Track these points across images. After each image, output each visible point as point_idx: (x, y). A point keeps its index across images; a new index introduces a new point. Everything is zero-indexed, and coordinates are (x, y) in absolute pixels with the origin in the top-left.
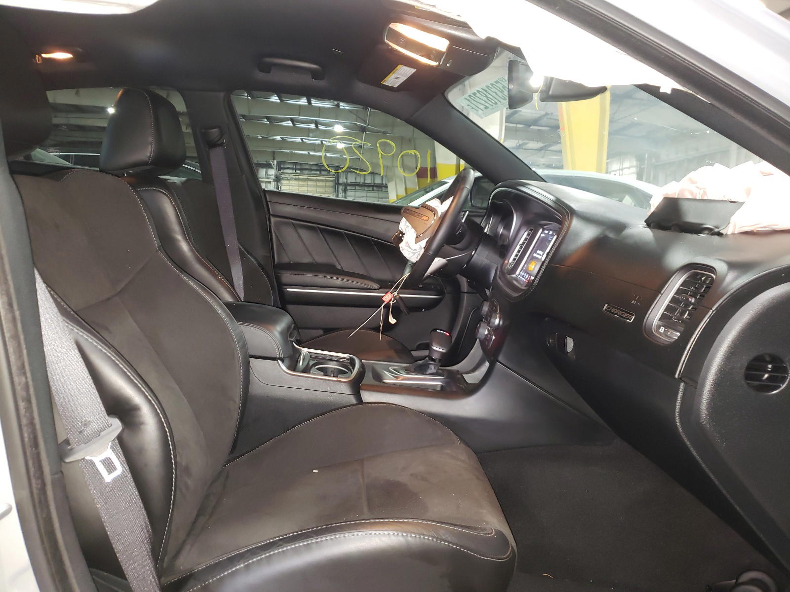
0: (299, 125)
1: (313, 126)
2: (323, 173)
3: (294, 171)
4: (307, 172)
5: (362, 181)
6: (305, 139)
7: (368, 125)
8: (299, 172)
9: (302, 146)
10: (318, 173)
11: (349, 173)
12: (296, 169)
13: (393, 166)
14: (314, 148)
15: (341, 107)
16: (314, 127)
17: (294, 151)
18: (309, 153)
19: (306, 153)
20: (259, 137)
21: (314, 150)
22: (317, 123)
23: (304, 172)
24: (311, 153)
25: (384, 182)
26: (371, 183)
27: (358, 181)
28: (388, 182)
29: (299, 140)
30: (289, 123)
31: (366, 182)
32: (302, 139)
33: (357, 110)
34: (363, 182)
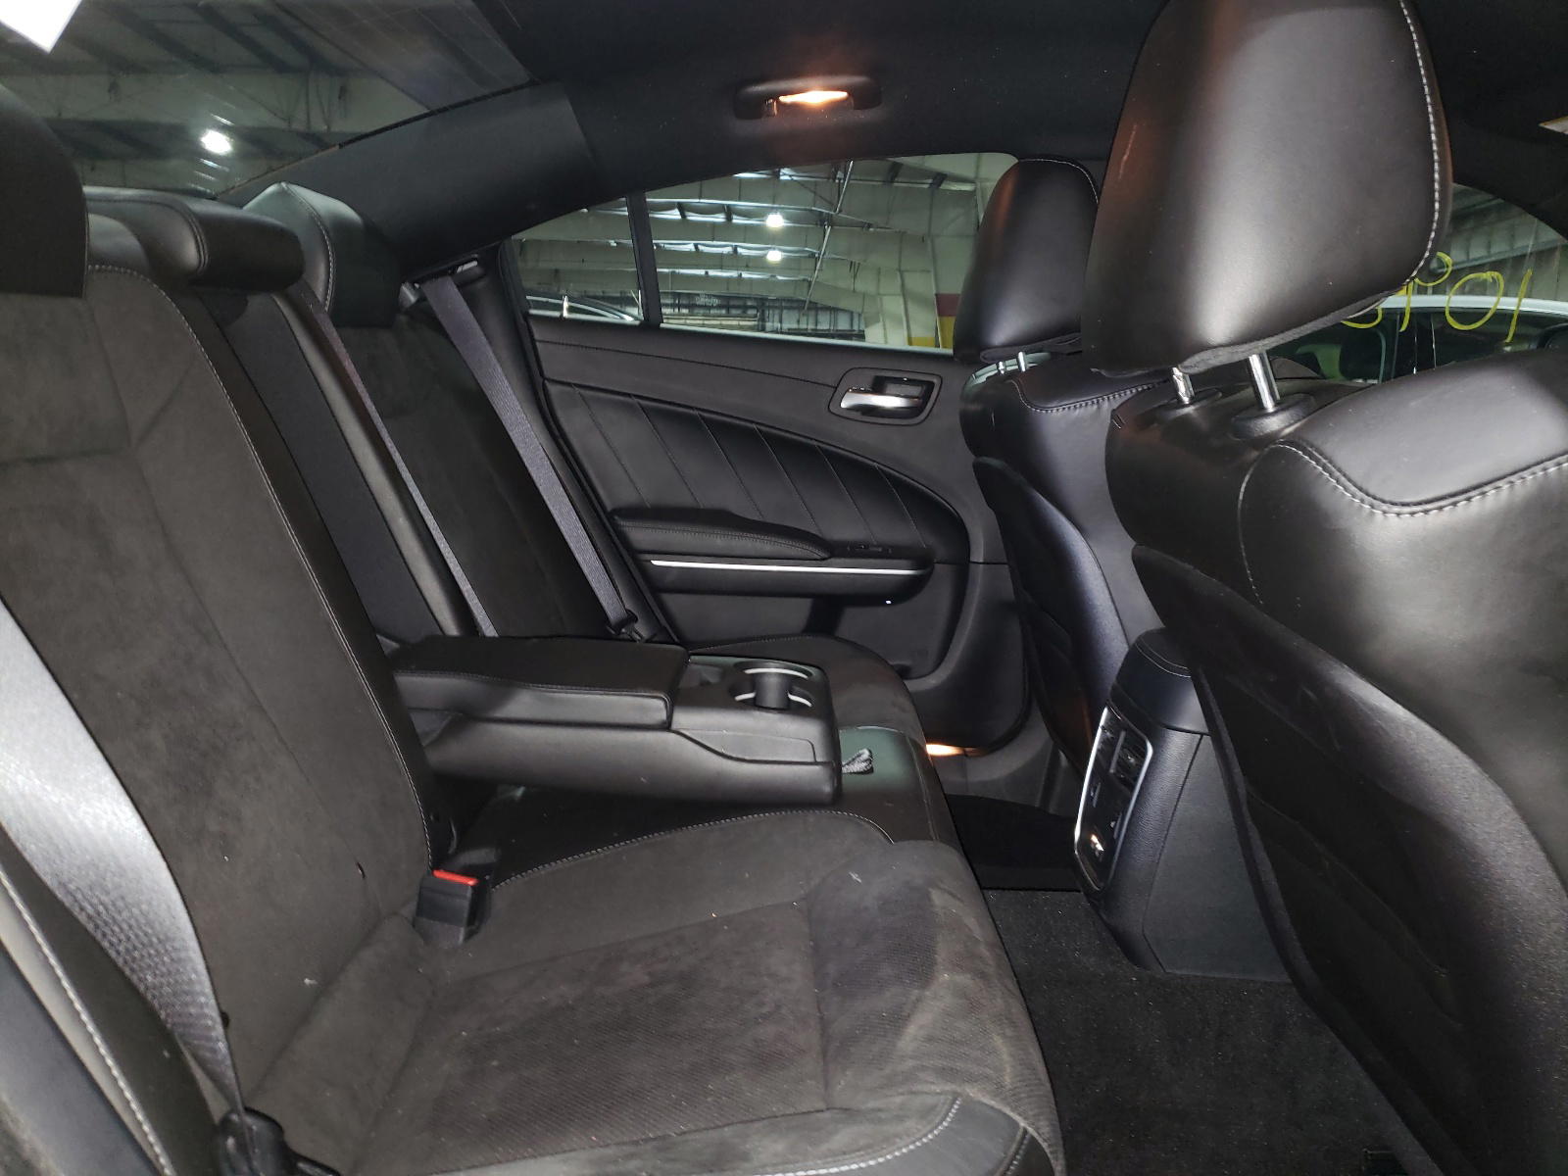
0: (693, 217)
1: (720, 218)
2: (734, 312)
3: (677, 310)
4: (702, 311)
5: (811, 326)
6: (703, 245)
7: (840, 211)
8: (685, 311)
9: (697, 258)
10: (724, 312)
11: (785, 311)
12: (679, 306)
13: (879, 294)
14: (720, 261)
15: (782, 178)
16: (723, 220)
17: (677, 271)
18: (707, 273)
19: (701, 272)
20: (613, 243)
21: (721, 267)
22: (729, 212)
23: (696, 311)
24: (712, 273)
25: (856, 328)
26: (829, 330)
27: (803, 326)
28: (866, 327)
29: (689, 247)
30: (674, 215)
31: (819, 327)
32: (696, 246)
33: (815, 182)
34: (813, 327)
